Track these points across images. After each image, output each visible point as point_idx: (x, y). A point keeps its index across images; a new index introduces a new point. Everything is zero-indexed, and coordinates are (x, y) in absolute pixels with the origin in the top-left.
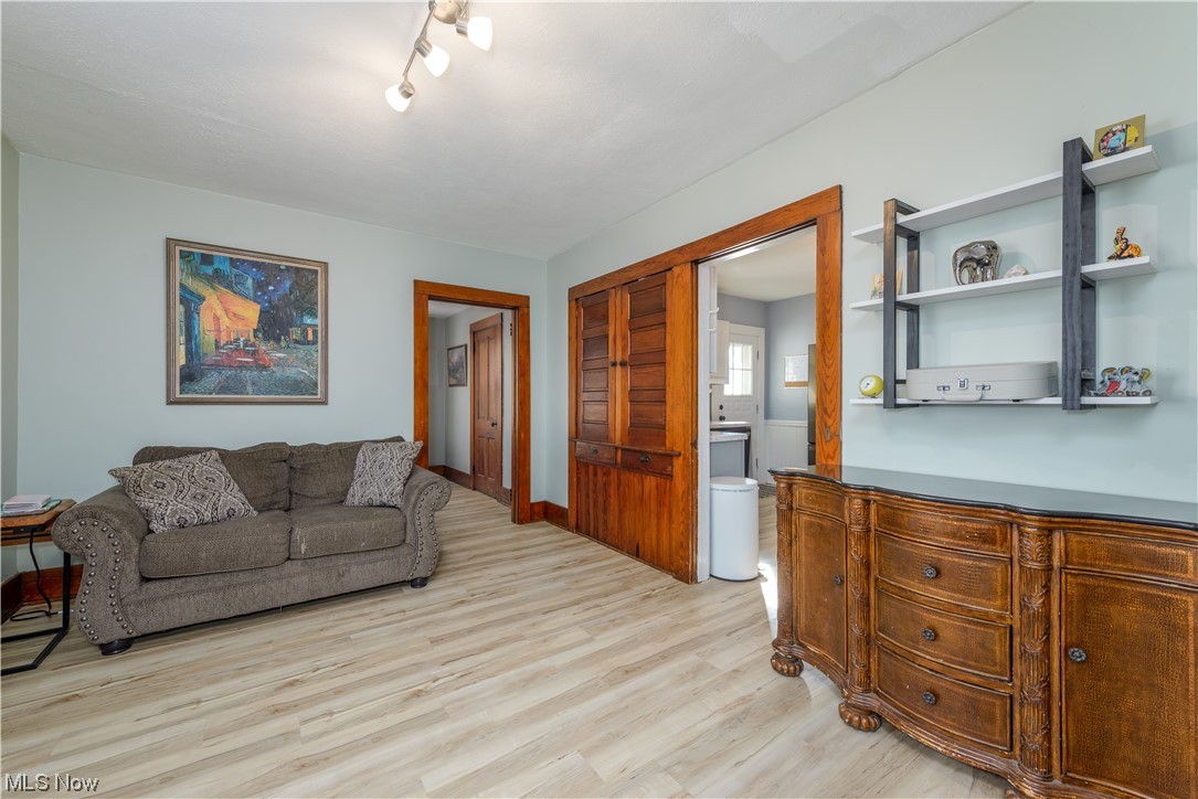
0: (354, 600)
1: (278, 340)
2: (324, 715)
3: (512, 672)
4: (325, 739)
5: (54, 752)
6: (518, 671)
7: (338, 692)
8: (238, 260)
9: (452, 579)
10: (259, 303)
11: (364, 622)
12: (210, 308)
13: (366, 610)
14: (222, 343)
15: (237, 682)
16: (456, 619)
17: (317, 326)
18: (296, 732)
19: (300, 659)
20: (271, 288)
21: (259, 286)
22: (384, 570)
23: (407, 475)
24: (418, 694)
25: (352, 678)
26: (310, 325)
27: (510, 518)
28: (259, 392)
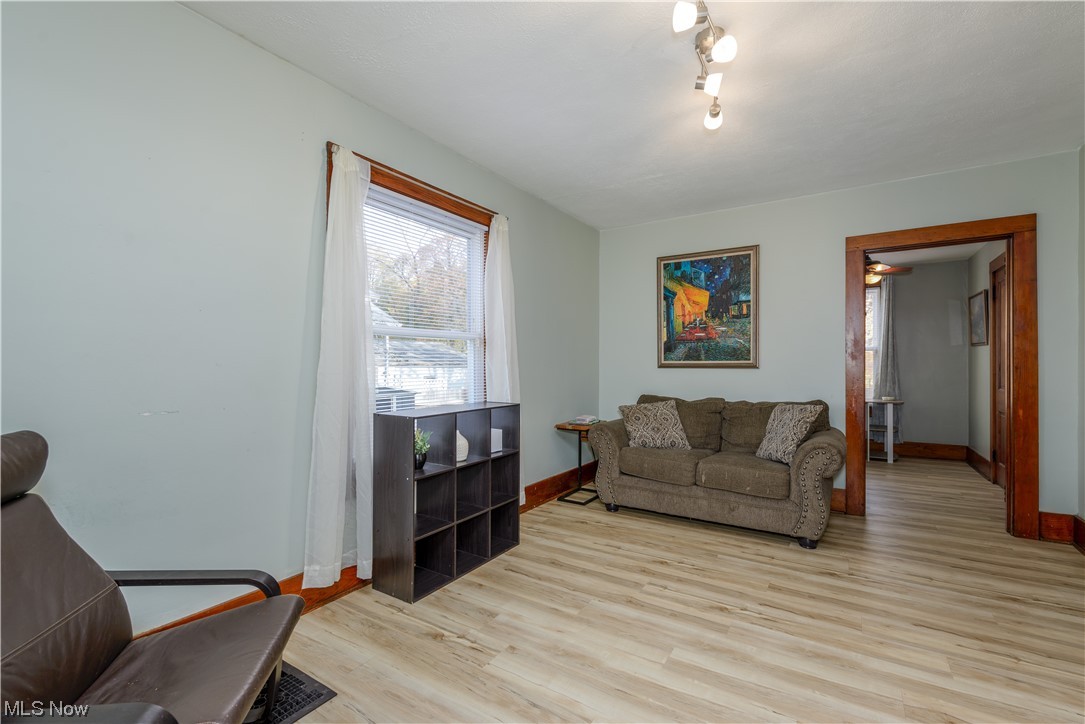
0: (747, 536)
1: (721, 318)
2: (662, 587)
3: (812, 643)
4: (652, 597)
5: (566, 540)
6: (819, 644)
7: (680, 580)
8: (696, 261)
9: (847, 555)
10: (708, 290)
11: (736, 551)
12: (680, 299)
13: (746, 545)
14: (687, 323)
15: (642, 548)
16: (812, 583)
17: (749, 301)
18: (642, 586)
19: (680, 553)
20: (716, 277)
21: (709, 277)
22: (765, 517)
23: (801, 437)
24: (722, 609)
25: (695, 578)
26: (745, 302)
27: (1003, 525)
28: (707, 358)
